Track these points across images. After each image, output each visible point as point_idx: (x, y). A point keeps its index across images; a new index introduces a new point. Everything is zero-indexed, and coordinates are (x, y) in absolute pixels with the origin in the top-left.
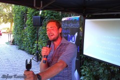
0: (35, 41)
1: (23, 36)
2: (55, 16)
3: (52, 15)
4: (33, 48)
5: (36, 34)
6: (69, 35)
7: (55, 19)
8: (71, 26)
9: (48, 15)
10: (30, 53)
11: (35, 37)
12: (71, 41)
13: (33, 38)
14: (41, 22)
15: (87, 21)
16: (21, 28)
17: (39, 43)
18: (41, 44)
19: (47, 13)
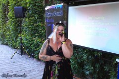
1: (5, 30)
2: (38, 6)
3: (35, 6)
4: (17, 42)
5: (19, 27)
7: (38, 9)
8: (55, 14)
9: (31, 6)
10: (14, 47)
11: (18, 30)
14: (24, 14)
15: (70, 8)
16: (3, 21)
17: (22, 36)
18: (25, 37)
19: (30, 4)
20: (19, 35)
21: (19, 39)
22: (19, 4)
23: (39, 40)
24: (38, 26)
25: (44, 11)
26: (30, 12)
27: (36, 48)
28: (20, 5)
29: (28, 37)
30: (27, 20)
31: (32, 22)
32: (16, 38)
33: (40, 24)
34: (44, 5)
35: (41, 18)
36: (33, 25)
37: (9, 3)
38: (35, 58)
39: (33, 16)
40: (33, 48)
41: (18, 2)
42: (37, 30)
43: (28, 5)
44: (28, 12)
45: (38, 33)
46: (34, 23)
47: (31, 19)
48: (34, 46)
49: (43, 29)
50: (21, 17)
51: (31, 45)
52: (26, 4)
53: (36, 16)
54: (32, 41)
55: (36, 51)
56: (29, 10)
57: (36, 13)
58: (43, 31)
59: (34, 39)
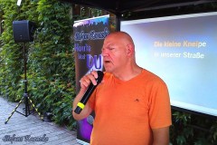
0: (22, 73)
2: (60, 20)
3: (54, 18)
4: (17, 89)
5: (22, 60)
6: (90, 56)
7: (60, 25)
9: (46, 19)
10: (12, 99)
11: (20, 65)
12: (94, 67)
13: (18, 67)
14: (31, 34)
17: (29, 77)
18: (34, 79)
19: (44, 15)
20: (23, 76)
21: (22, 83)
22: (22, 15)
23: (61, 86)
24: (60, 58)
25: (71, 30)
26: (45, 31)
27: (55, 101)
28: (24, 18)
29: (40, 80)
30: (38, 46)
31: (48, 51)
32: (16, 82)
33: (64, 55)
34: (71, 17)
35: (66, 43)
36: (50, 56)
37: (3, 14)
38: (54, 121)
39: (49, 39)
40: (49, 102)
41: (22, 11)
42: (57, 65)
43: (39, 18)
44: (40, 31)
45: (59, 72)
46: (52, 51)
47: (46, 44)
48: (51, 98)
49: (70, 65)
50: (25, 41)
51: (45, 96)
52: (37, 15)
53: (56, 39)
54: (47, 87)
55: (56, 107)
56: (43, 27)
57: (55, 33)
58: (69, 69)
59: (52, 83)
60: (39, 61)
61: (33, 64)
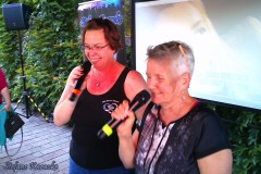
0: (17, 68)
4: (13, 87)
5: (16, 52)
7: (61, 9)
9: (42, 1)
13: (11, 61)
14: (27, 20)
17: (26, 72)
18: (33, 74)
20: (19, 71)
21: (18, 79)
24: (63, 49)
25: (76, 14)
26: (42, 16)
29: (40, 75)
30: (35, 34)
31: (48, 40)
32: (11, 79)
33: (68, 44)
35: (70, 29)
36: (51, 46)
39: (48, 26)
40: (53, 100)
42: (60, 57)
44: (35, 15)
45: (64, 65)
46: (53, 41)
47: (45, 31)
48: (56, 96)
49: (77, 56)
50: (19, 29)
51: (48, 94)
53: (57, 25)
54: (50, 83)
56: (39, 10)
57: (55, 18)
58: (75, 61)
59: (55, 78)
60: (37, 53)
61: (30, 56)
